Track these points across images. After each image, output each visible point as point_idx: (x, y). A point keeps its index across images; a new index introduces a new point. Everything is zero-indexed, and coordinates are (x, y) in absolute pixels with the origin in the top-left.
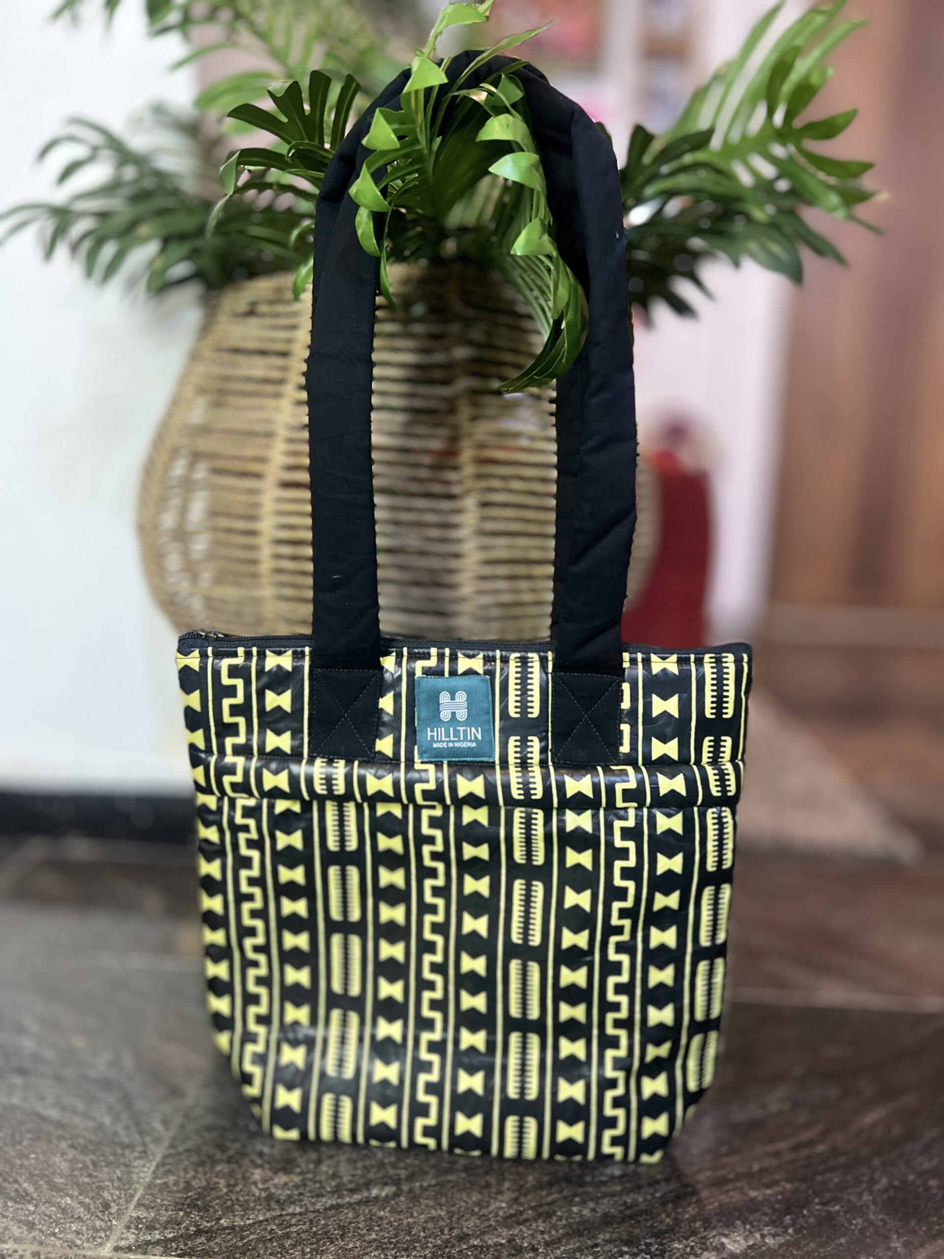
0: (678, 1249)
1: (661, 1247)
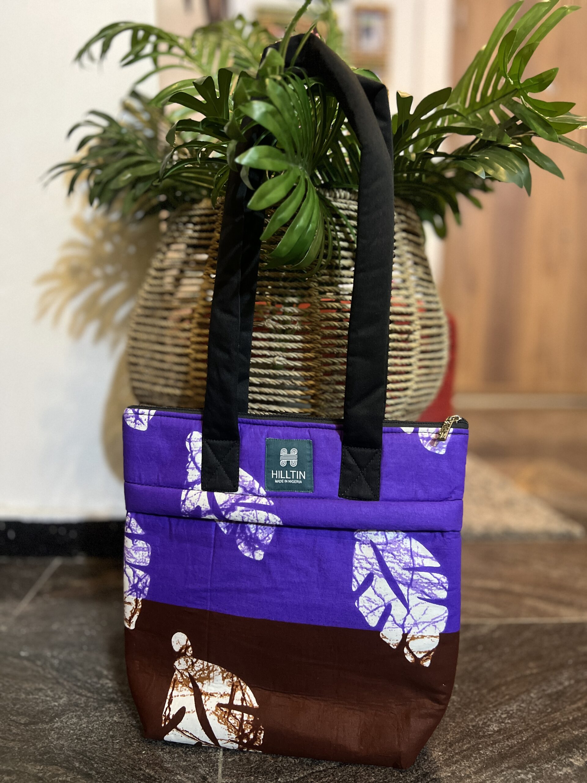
0: (549, 768)
1: (538, 768)
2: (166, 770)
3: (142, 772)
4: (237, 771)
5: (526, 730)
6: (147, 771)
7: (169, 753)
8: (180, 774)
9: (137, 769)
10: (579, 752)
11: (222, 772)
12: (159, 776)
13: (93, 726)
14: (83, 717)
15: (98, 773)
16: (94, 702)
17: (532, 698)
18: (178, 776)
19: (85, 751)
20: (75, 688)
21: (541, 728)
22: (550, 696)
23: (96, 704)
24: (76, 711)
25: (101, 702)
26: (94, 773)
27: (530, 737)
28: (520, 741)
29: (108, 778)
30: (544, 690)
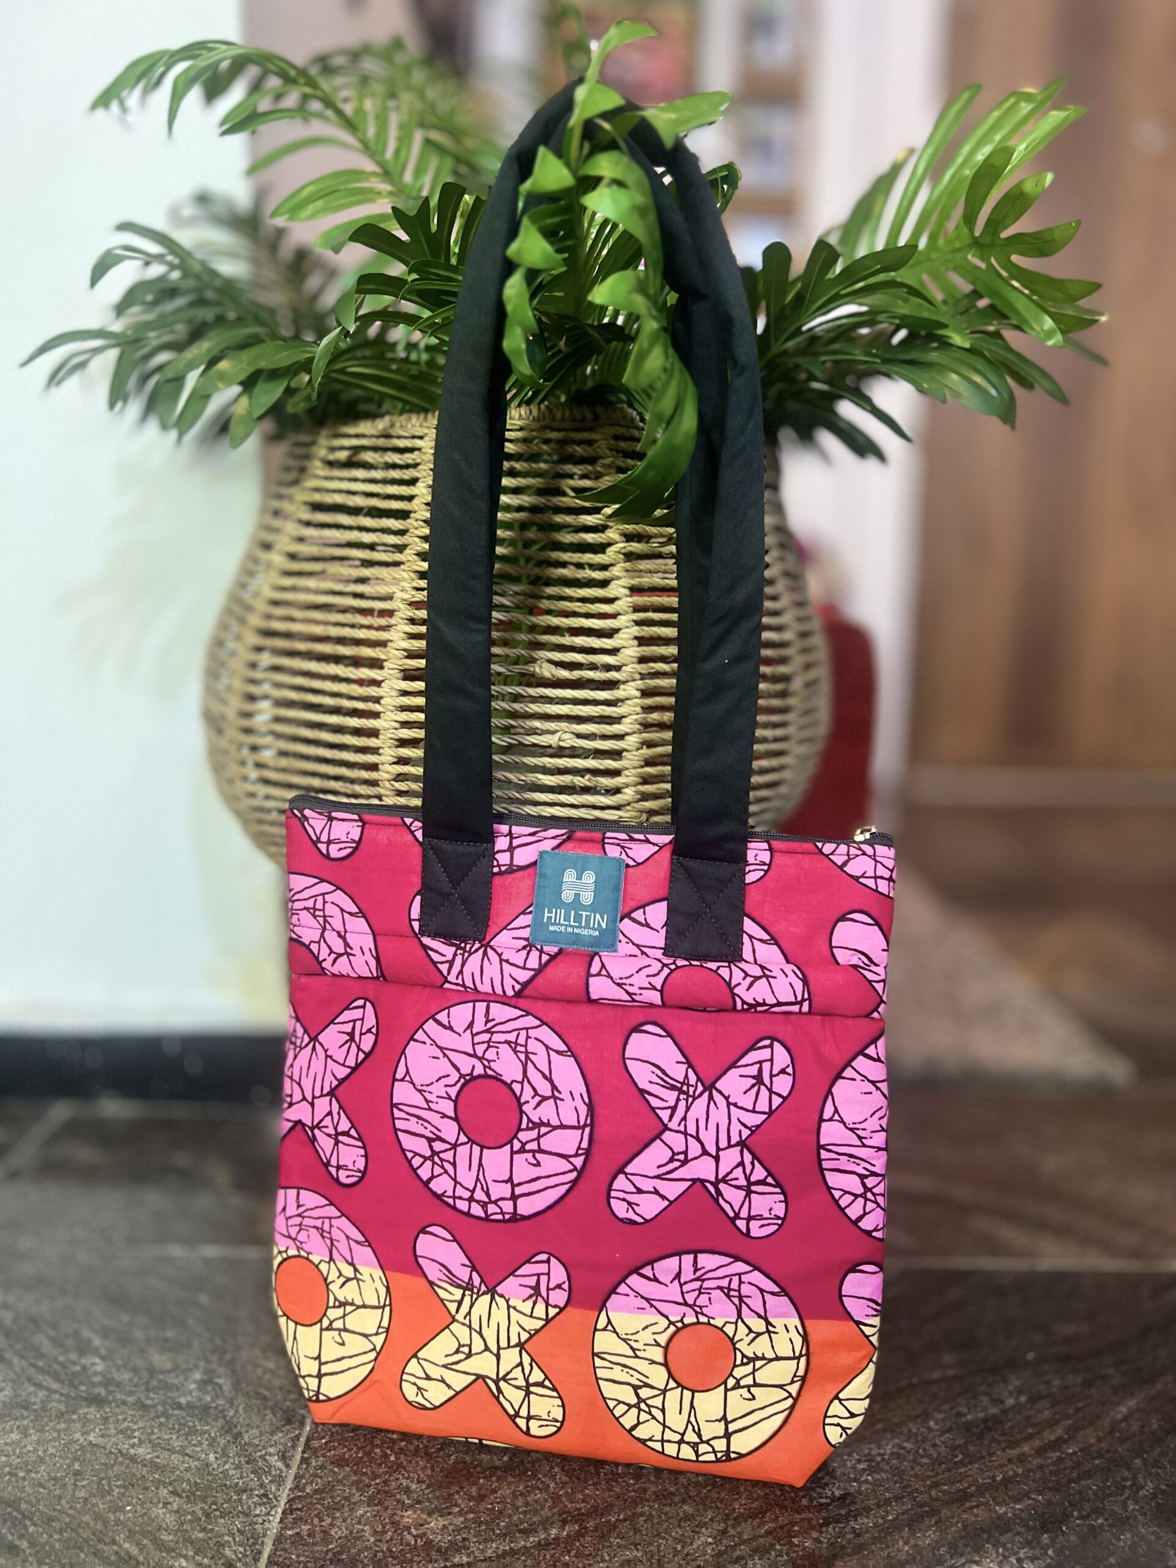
2: (161, 1546)
3: (116, 1548)
4: (298, 1556)
5: (898, 1498)
6: (126, 1546)
7: (177, 1512)
8: (186, 1557)
9: (107, 1541)
10: (997, 1552)
11: (269, 1557)
12: (145, 1558)
13: (47, 1449)
14: (32, 1431)
15: (32, 1545)
16: (60, 1401)
17: (930, 1430)
18: (182, 1560)
19: (20, 1499)
20: (32, 1370)
21: (931, 1496)
22: (968, 1427)
23: (62, 1407)
24: (23, 1417)
25: (73, 1402)
26: (24, 1544)
27: (903, 1514)
28: (880, 1521)
29: (49, 1556)
30: (960, 1415)
